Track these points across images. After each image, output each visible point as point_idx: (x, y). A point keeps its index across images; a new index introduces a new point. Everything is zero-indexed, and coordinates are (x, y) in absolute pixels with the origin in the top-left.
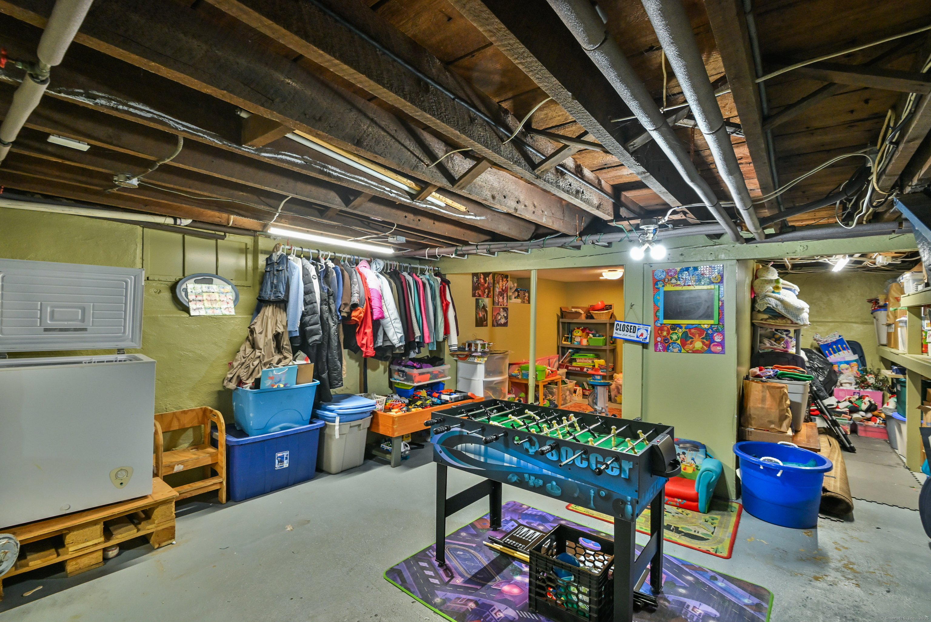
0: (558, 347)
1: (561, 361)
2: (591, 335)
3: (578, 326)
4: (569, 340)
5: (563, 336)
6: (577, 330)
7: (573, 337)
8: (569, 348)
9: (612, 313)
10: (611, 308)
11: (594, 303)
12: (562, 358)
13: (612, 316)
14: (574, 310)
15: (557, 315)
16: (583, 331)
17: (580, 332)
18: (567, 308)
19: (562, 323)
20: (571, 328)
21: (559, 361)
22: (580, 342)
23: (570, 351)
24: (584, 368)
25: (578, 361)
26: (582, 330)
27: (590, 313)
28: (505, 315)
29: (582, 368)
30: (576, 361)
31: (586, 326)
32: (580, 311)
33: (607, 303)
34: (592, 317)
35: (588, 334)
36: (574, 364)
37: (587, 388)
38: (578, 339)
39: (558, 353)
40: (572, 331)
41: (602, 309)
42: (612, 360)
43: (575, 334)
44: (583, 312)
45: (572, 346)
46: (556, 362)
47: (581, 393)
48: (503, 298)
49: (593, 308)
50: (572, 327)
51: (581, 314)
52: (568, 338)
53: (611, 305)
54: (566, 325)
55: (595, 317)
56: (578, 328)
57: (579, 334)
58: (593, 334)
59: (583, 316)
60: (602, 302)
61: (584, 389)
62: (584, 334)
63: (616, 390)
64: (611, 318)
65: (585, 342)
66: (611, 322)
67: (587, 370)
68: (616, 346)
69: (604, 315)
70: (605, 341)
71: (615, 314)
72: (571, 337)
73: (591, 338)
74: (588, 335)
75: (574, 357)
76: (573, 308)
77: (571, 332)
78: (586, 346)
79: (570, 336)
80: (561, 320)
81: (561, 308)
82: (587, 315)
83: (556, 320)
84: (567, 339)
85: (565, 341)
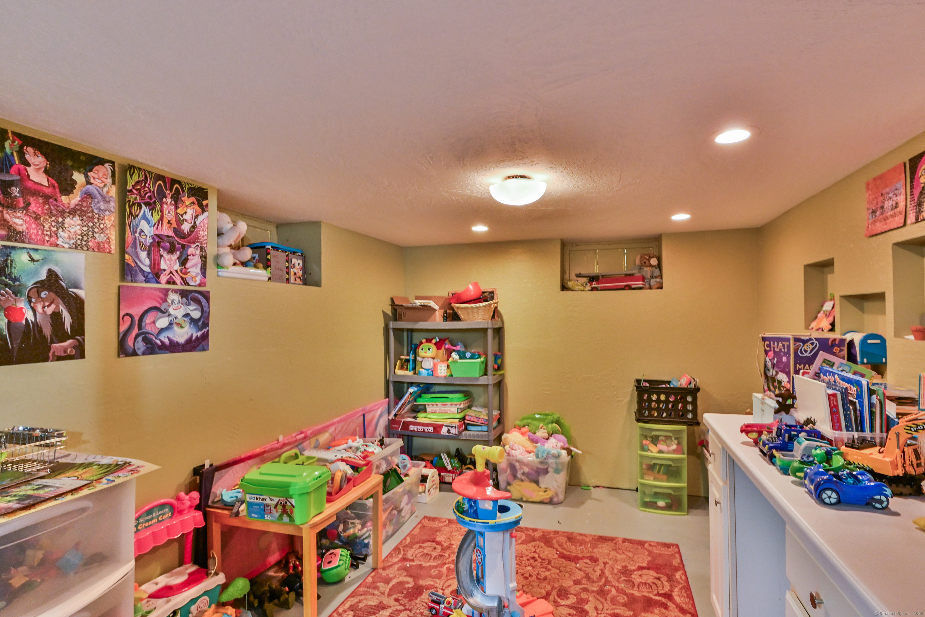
0: (387, 382)
1: (393, 413)
2: (455, 356)
3: (429, 335)
4: (411, 365)
5: (397, 358)
6: (425, 346)
7: (419, 359)
8: (411, 384)
9: (496, 308)
10: (493, 298)
11: (459, 289)
12: (396, 403)
13: (496, 314)
14: (418, 302)
15: (384, 314)
16: (439, 345)
17: (433, 348)
18: (406, 300)
19: (395, 330)
20: (416, 341)
21: (389, 413)
22: (433, 372)
23: (411, 390)
24: (441, 426)
25: (428, 409)
26: (436, 344)
27: (452, 309)
28: (196, 315)
29: (437, 428)
30: (425, 411)
31: (443, 335)
32: (432, 304)
33: (485, 287)
34: (456, 317)
35: (449, 353)
36: (422, 418)
37: (449, 468)
38: (428, 364)
39: (387, 396)
40: (417, 347)
41: (477, 300)
42: (495, 402)
43: (421, 353)
44: (437, 307)
45: (416, 379)
46: (381, 416)
47: (437, 477)
48: (184, 262)
49: (458, 298)
50: (417, 338)
51: (434, 310)
52: (408, 361)
53: (493, 292)
54: (405, 334)
55: (462, 316)
56: (429, 341)
57: (429, 354)
58: (458, 352)
59: (439, 315)
60: (476, 285)
61: (442, 469)
62: (441, 352)
63: (509, 471)
64: (493, 317)
65: (442, 371)
66: (497, 325)
67: (449, 431)
68: (503, 375)
69: (481, 312)
70: (483, 366)
71: (499, 308)
72: (415, 360)
73: (455, 361)
74: (449, 356)
75: (420, 402)
76: (417, 298)
77: (414, 349)
78: (445, 377)
79: (412, 357)
80: (392, 325)
81: (392, 300)
82: (446, 312)
83: (382, 325)
84: (404, 365)
85: (402, 368)
